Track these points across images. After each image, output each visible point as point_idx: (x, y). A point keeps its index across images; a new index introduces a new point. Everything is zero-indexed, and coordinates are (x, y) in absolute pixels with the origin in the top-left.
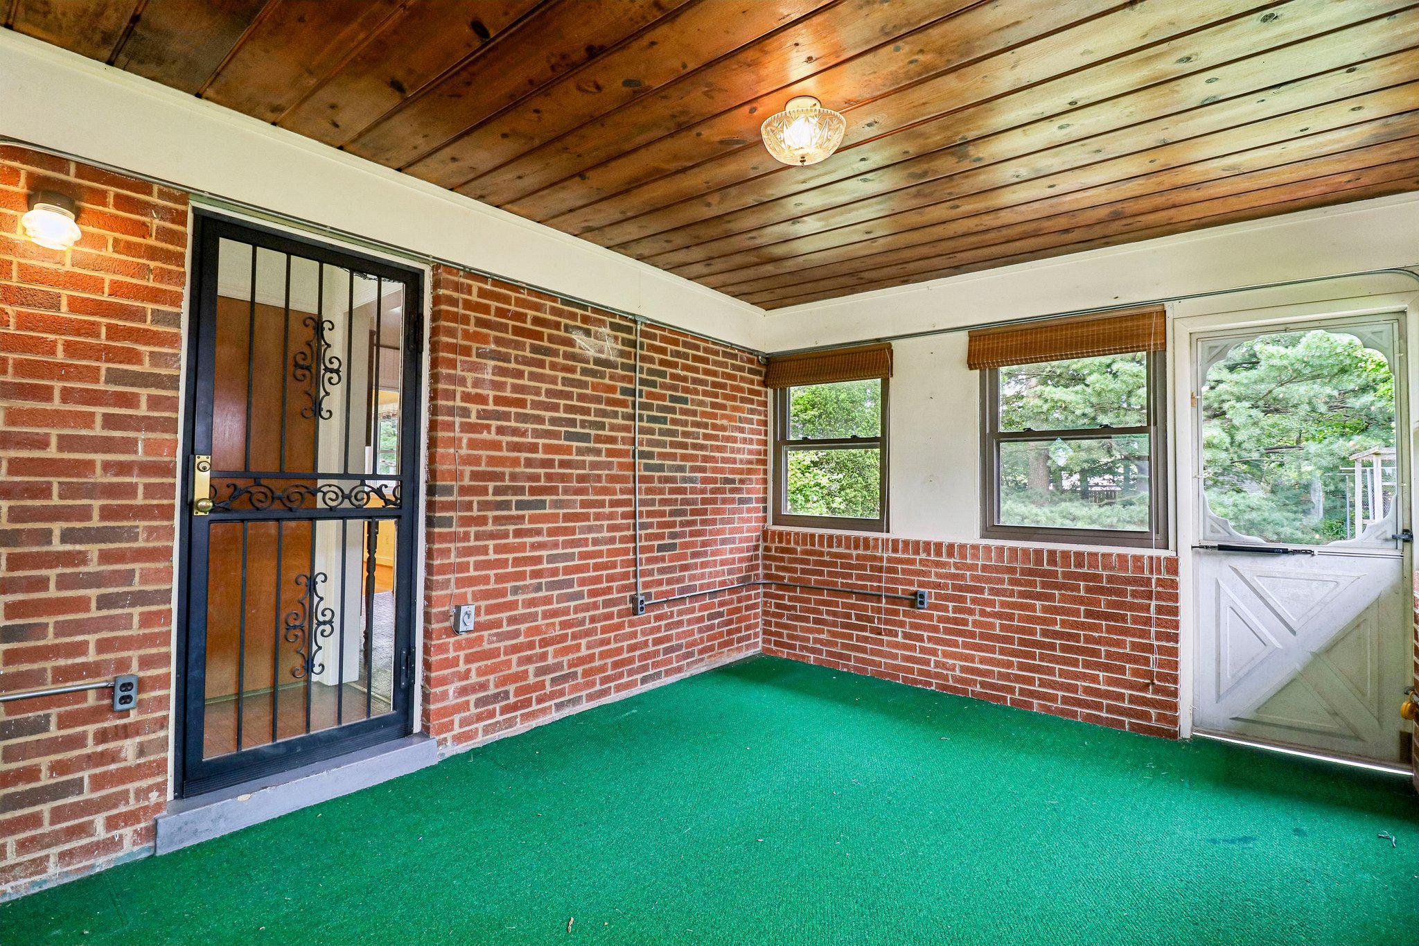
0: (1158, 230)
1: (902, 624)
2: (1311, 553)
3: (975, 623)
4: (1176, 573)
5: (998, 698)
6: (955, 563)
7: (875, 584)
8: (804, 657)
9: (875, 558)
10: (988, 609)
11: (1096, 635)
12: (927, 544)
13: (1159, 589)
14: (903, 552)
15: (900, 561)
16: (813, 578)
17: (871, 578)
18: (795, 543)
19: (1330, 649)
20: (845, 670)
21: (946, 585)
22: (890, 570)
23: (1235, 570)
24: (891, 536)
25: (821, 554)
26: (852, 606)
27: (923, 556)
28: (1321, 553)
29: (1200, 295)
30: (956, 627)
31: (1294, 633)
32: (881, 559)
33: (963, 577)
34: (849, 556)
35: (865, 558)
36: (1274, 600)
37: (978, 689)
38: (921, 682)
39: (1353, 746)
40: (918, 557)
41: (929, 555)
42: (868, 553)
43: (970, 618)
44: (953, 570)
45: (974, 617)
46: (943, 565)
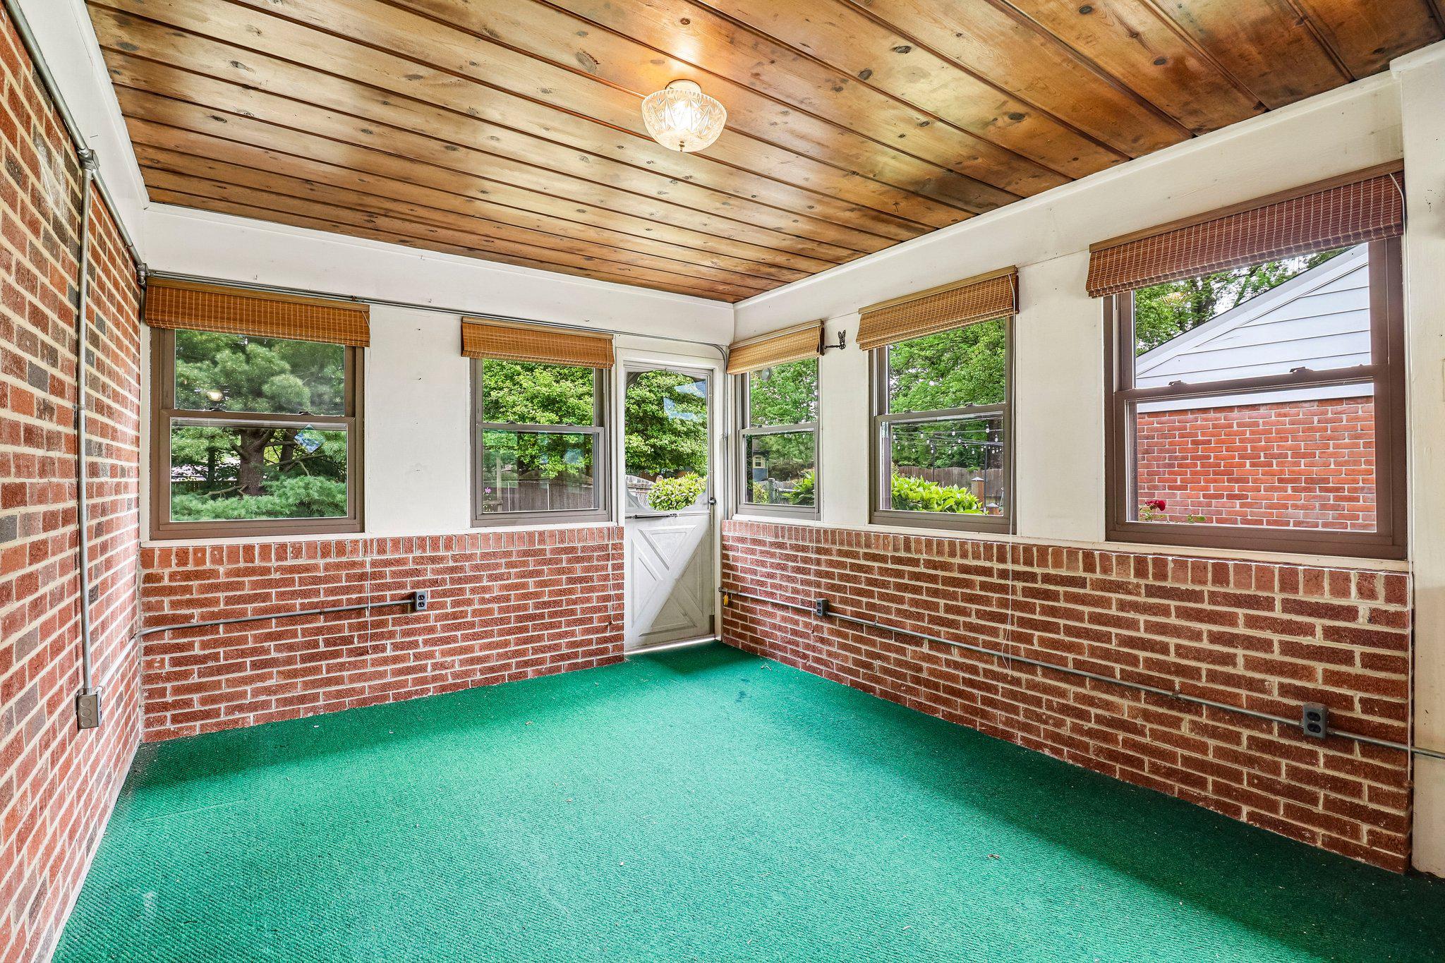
0: (607, 276)
1: (391, 635)
2: (675, 515)
3: (475, 613)
4: (622, 538)
5: (496, 679)
6: (453, 556)
7: (354, 596)
8: (236, 721)
9: (353, 564)
10: (487, 596)
11: (574, 597)
12: (422, 539)
13: (614, 552)
14: (393, 552)
15: (388, 563)
16: (249, 607)
17: (347, 590)
18: (214, 561)
19: (683, 575)
20: (310, 715)
21: (444, 580)
22: (374, 576)
23: (641, 532)
24: (366, 536)
25: (267, 571)
26: (319, 631)
27: (418, 553)
28: (681, 515)
29: (632, 334)
30: (455, 621)
31: (668, 568)
32: (362, 564)
33: (461, 569)
34: (315, 567)
35: (338, 566)
36: (660, 549)
37: (478, 677)
38: (416, 692)
39: (692, 632)
40: (411, 556)
41: (424, 551)
42: (344, 559)
43: (469, 609)
44: (451, 564)
45: (473, 607)
46: (441, 559)
